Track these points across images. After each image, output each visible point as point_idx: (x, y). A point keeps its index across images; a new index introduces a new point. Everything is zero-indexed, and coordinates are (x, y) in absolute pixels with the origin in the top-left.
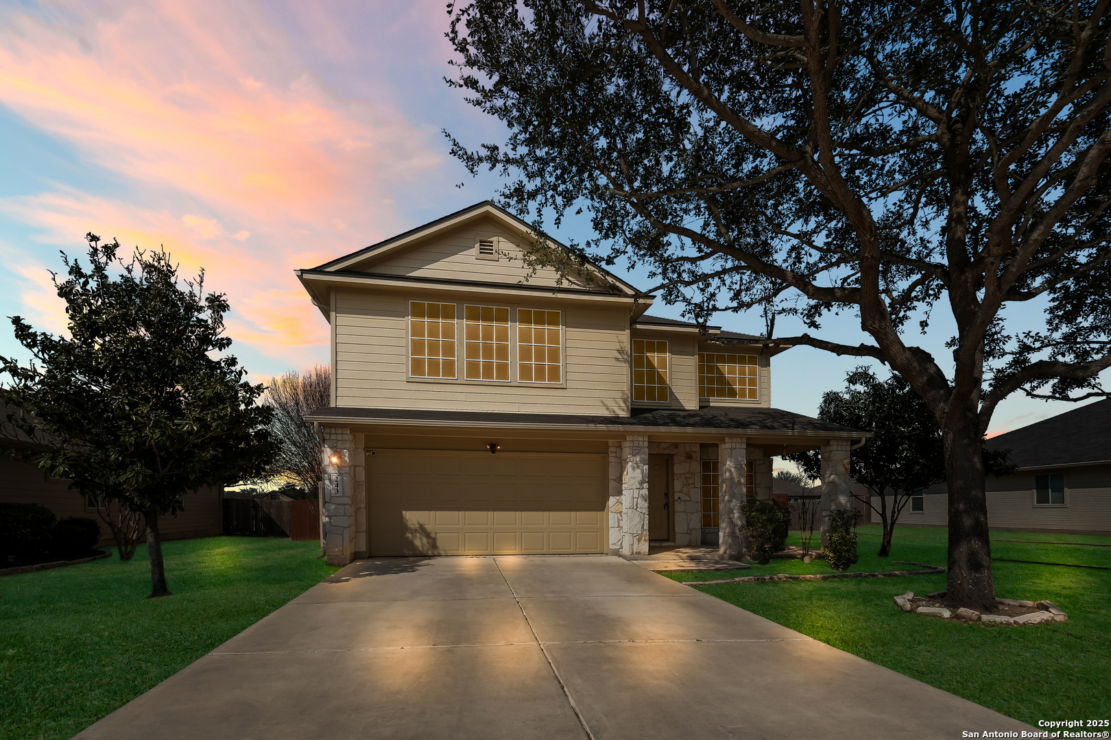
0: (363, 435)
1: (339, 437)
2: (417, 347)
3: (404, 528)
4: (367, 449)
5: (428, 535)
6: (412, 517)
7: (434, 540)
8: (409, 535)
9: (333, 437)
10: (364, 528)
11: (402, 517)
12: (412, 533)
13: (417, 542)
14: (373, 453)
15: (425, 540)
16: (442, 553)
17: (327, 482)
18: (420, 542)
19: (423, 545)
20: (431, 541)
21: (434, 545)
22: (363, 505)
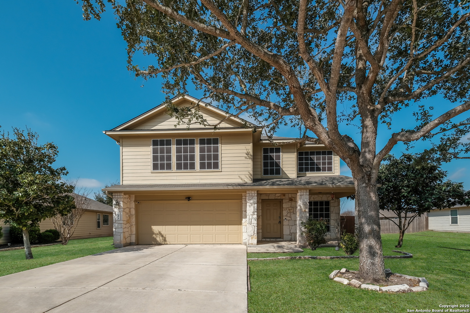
0: (134, 196)
1: (119, 197)
2: (155, 158)
3: (153, 233)
4: (135, 201)
5: (162, 236)
6: (156, 229)
7: (165, 238)
8: (154, 236)
9: (116, 197)
10: (134, 232)
11: (151, 229)
12: (156, 235)
13: (158, 239)
14: (138, 203)
15: (161, 238)
16: (168, 243)
17: (114, 215)
18: (159, 239)
19: (160, 240)
20: (163, 238)
21: (165, 240)
22: (134, 224)
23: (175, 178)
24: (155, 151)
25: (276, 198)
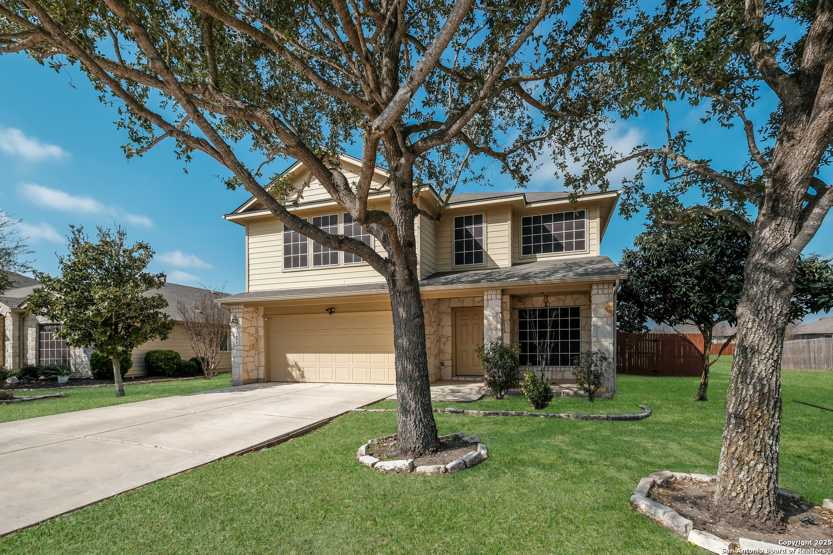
0: (262, 308)
2: (287, 250)
3: (288, 365)
4: (265, 316)
5: (299, 370)
6: (292, 358)
7: (303, 372)
8: (289, 369)
10: (263, 363)
11: (286, 358)
12: (291, 367)
13: (294, 374)
14: (268, 318)
15: (298, 372)
16: (307, 381)
17: (232, 337)
18: (295, 374)
19: (297, 375)
20: (301, 373)
21: (303, 376)
22: (262, 350)
23: (311, 278)
24: (287, 239)
25: (475, 305)
